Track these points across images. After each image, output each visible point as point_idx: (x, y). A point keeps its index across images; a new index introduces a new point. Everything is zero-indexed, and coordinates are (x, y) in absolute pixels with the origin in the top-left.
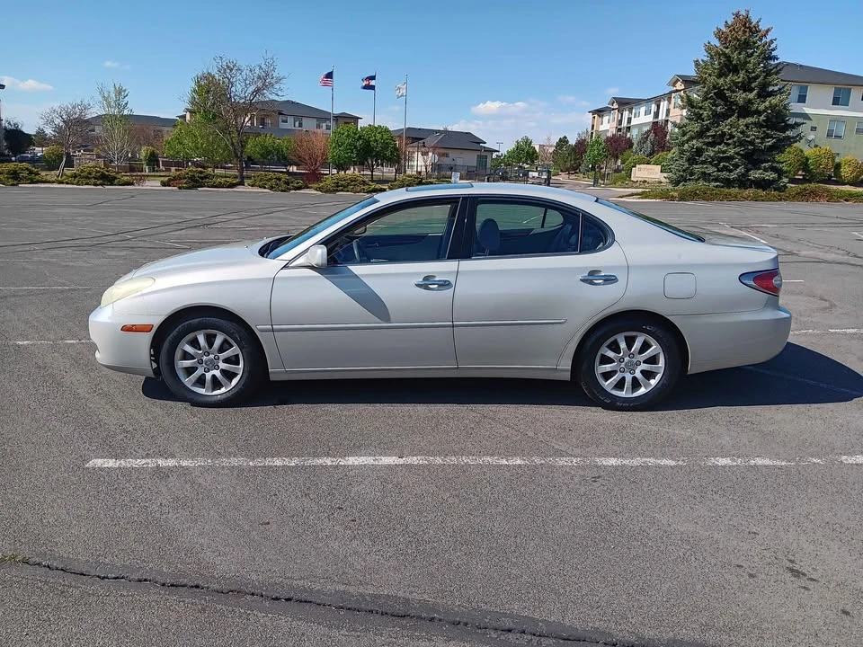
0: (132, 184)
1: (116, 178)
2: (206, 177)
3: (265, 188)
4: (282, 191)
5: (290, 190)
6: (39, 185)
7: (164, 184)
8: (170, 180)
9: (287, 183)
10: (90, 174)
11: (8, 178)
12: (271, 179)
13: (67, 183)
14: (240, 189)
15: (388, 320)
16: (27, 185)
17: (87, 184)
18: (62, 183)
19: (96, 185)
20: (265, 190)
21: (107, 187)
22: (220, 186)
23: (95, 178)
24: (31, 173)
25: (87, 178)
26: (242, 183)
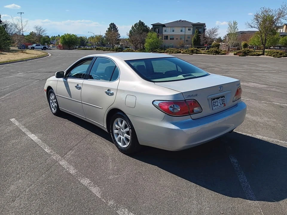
0: (225, 54)
1: (220, 52)
2: (250, 52)
3: (271, 56)
4: (278, 57)
5: (281, 57)
6: (198, 54)
7: (235, 54)
8: (237, 53)
9: (281, 54)
10: (213, 51)
11: (191, 52)
12: (274, 53)
13: (206, 54)
14: (262, 56)
15: (71, 97)
16: (195, 54)
17: (211, 54)
18: (205, 54)
19: (213, 54)
20: (271, 57)
21: (217, 55)
22: (254, 55)
23: (214, 52)
24: (197, 50)
25: (212, 52)
26: (263, 54)
